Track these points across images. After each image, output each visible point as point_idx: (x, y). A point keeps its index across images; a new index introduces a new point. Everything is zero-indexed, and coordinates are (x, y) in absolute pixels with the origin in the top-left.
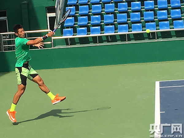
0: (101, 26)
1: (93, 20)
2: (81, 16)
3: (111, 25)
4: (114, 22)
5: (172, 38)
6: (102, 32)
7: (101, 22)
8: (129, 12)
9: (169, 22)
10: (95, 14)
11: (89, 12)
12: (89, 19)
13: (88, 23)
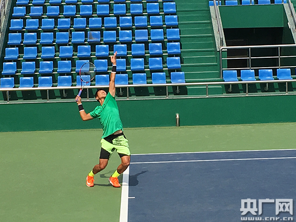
0: (53, 75)
1: (43, 68)
2: (26, 61)
3: (67, 75)
4: (72, 71)
5: (150, 97)
6: (54, 84)
7: (53, 71)
8: (93, 59)
9: (145, 74)
10: (45, 59)
11: (37, 57)
12: (37, 66)
13: (36, 71)
